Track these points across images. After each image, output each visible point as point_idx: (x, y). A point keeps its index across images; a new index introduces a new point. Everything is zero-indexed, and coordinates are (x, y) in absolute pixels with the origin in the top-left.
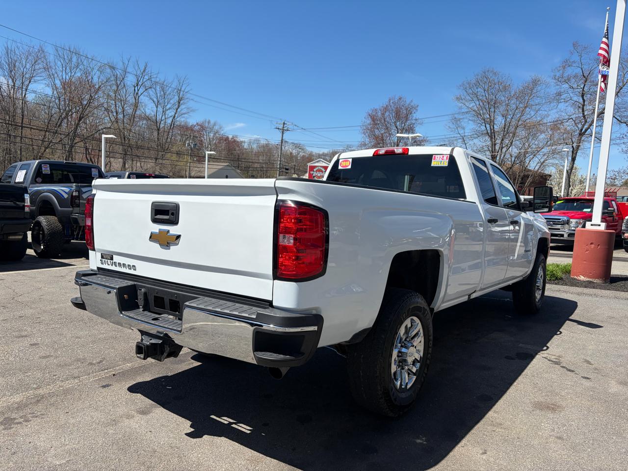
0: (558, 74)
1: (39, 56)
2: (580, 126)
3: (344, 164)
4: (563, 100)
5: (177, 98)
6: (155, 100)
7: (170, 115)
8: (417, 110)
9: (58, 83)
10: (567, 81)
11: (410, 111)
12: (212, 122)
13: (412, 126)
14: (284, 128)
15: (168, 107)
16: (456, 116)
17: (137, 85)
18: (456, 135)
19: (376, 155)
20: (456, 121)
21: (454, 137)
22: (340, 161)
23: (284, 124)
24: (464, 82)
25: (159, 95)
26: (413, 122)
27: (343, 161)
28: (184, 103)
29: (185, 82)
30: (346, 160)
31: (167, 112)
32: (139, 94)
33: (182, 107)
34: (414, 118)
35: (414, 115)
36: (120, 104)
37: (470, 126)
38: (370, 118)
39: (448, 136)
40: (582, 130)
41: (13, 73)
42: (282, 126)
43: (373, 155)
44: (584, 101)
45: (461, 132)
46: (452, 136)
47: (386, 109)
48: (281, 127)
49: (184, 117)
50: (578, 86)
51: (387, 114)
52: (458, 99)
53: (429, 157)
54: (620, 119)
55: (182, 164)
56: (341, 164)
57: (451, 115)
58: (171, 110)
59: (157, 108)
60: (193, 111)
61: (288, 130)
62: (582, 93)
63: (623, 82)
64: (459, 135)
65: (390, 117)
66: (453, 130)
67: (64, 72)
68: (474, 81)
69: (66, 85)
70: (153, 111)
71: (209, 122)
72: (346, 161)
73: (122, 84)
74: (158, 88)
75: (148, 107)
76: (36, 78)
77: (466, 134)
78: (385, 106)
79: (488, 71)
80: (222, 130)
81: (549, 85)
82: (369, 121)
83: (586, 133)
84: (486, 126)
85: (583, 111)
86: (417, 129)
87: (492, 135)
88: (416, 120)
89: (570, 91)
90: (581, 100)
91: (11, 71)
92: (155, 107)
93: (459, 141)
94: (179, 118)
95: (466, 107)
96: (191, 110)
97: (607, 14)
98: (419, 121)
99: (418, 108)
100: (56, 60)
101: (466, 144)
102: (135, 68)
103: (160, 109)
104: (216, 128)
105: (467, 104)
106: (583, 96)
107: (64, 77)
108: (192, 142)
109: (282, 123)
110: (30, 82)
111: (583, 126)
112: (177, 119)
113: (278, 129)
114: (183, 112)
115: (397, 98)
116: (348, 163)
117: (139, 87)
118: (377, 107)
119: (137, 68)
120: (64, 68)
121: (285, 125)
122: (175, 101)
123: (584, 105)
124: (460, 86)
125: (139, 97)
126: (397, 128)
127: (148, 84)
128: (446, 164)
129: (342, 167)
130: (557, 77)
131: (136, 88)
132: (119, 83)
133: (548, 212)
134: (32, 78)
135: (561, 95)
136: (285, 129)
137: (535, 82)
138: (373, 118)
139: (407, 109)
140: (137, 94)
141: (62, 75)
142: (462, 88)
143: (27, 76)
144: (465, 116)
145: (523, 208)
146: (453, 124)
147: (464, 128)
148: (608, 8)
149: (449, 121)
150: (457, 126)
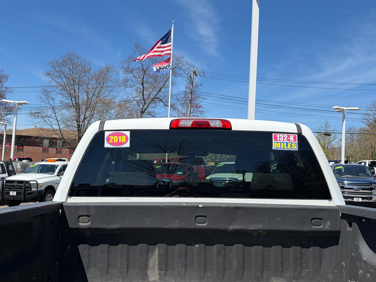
0: (126, 66)
2: (141, 106)
3: (115, 139)
4: (129, 86)
8: (7, 79)
10: (132, 71)
13: (2, 93)
16: (46, 88)
18: (47, 105)
20: (46, 92)
21: (45, 107)
22: (107, 134)
24: (53, 60)
26: (4, 89)
27: (113, 135)
30: (118, 132)
34: (4, 86)
35: (5, 84)
37: (59, 99)
39: (39, 106)
40: (143, 108)
44: (144, 88)
45: (52, 103)
46: (43, 106)
50: (139, 76)
52: (48, 74)
53: (267, 136)
54: (165, 103)
56: (108, 139)
62: (142, 82)
63: (167, 78)
64: (49, 105)
66: (45, 100)
68: (60, 61)
72: (119, 135)
77: (56, 105)
79: (72, 55)
81: (118, 72)
83: (145, 112)
84: (72, 100)
85: (143, 95)
86: (7, 96)
87: (77, 107)
88: (6, 88)
89: (134, 79)
90: (141, 87)
93: (50, 110)
95: (55, 82)
97: (173, 26)
98: (10, 89)
99: (8, 78)
101: (55, 113)
105: (56, 79)
106: (143, 84)
111: (144, 106)
116: (123, 139)
123: (143, 91)
128: (295, 147)
129: (111, 144)
130: (125, 68)
135: (127, 82)
137: (108, 69)
142: (51, 65)
144: (54, 89)
146: (44, 95)
147: (54, 100)
148: (173, 21)
149: (40, 92)
150: (48, 97)
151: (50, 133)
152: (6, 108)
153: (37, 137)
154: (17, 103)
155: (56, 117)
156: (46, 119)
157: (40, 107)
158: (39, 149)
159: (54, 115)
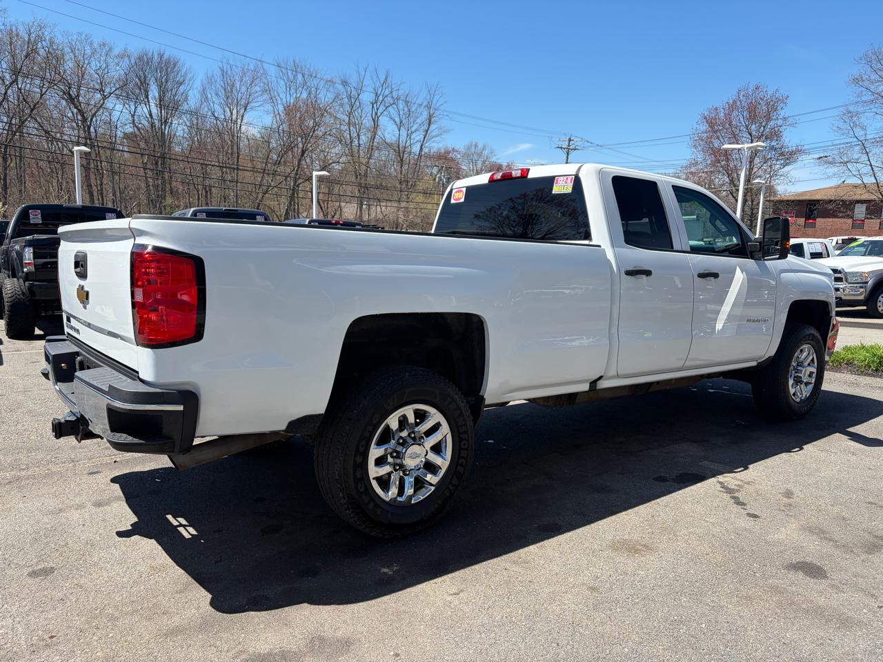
1: (257, 76)
3: (457, 196)
5: (425, 115)
6: (397, 120)
7: (418, 138)
8: (786, 104)
9: (281, 108)
11: (773, 106)
12: (480, 146)
13: (776, 129)
14: (569, 146)
15: (413, 129)
16: (851, 108)
17: (376, 102)
18: (849, 140)
19: (492, 180)
20: (850, 116)
22: (454, 191)
23: (570, 140)
24: (868, 51)
25: (401, 113)
26: (780, 122)
27: (456, 192)
28: (435, 122)
29: (437, 92)
31: (413, 136)
32: (379, 114)
33: (433, 127)
34: (781, 117)
35: (782, 112)
36: (354, 130)
38: (705, 123)
41: (230, 101)
42: (567, 144)
43: (489, 182)
45: (860, 134)
46: (844, 141)
47: (732, 107)
48: (565, 145)
49: (434, 141)
51: (735, 113)
52: (857, 81)
53: (550, 180)
55: (430, 206)
56: (454, 196)
57: (843, 106)
58: (418, 133)
59: (399, 130)
60: (447, 131)
61: (575, 149)
64: (855, 138)
65: (739, 118)
66: (846, 131)
67: (288, 93)
69: (290, 110)
70: (394, 135)
71: (476, 146)
72: (459, 192)
73: (357, 103)
74: (401, 105)
75: (389, 131)
76: (252, 104)
77: (868, 137)
78: (731, 102)
80: (495, 156)
82: (704, 127)
88: (785, 119)
91: (227, 98)
92: (397, 129)
93: (857, 148)
94: (429, 143)
95: (870, 93)
96: (444, 131)
98: (790, 120)
99: (789, 101)
100: (279, 80)
101: (867, 153)
102: (372, 79)
103: (404, 133)
104: (486, 153)
107: (288, 99)
108: (444, 176)
109: (567, 139)
110: (245, 110)
112: (426, 145)
113: (561, 148)
114: (434, 134)
115: (752, 87)
116: (461, 195)
117: (379, 104)
118: (719, 105)
119: (375, 78)
120: (288, 89)
121: (571, 142)
122: (424, 120)
124: (861, 59)
125: (378, 118)
126: (750, 135)
127: (389, 100)
128: (570, 189)
129: (455, 200)
131: (375, 105)
132: (354, 102)
133: (779, 259)
134: (248, 104)
136: (571, 147)
138: (711, 123)
139: (768, 104)
140: (376, 114)
141: (285, 98)
142: (864, 62)
143: (243, 102)
144: (867, 108)
145: (751, 253)
146: (845, 122)
149: (837, 117)
150: (852, 124)
151: (859, 191)
152: (782, 154)
153: (831, 201)
154: (747, 148)
155: (869, 160)
156: (850, 165)
157: (840, 144)
158: (845, 223)
159: (864, 157)
